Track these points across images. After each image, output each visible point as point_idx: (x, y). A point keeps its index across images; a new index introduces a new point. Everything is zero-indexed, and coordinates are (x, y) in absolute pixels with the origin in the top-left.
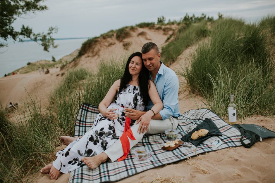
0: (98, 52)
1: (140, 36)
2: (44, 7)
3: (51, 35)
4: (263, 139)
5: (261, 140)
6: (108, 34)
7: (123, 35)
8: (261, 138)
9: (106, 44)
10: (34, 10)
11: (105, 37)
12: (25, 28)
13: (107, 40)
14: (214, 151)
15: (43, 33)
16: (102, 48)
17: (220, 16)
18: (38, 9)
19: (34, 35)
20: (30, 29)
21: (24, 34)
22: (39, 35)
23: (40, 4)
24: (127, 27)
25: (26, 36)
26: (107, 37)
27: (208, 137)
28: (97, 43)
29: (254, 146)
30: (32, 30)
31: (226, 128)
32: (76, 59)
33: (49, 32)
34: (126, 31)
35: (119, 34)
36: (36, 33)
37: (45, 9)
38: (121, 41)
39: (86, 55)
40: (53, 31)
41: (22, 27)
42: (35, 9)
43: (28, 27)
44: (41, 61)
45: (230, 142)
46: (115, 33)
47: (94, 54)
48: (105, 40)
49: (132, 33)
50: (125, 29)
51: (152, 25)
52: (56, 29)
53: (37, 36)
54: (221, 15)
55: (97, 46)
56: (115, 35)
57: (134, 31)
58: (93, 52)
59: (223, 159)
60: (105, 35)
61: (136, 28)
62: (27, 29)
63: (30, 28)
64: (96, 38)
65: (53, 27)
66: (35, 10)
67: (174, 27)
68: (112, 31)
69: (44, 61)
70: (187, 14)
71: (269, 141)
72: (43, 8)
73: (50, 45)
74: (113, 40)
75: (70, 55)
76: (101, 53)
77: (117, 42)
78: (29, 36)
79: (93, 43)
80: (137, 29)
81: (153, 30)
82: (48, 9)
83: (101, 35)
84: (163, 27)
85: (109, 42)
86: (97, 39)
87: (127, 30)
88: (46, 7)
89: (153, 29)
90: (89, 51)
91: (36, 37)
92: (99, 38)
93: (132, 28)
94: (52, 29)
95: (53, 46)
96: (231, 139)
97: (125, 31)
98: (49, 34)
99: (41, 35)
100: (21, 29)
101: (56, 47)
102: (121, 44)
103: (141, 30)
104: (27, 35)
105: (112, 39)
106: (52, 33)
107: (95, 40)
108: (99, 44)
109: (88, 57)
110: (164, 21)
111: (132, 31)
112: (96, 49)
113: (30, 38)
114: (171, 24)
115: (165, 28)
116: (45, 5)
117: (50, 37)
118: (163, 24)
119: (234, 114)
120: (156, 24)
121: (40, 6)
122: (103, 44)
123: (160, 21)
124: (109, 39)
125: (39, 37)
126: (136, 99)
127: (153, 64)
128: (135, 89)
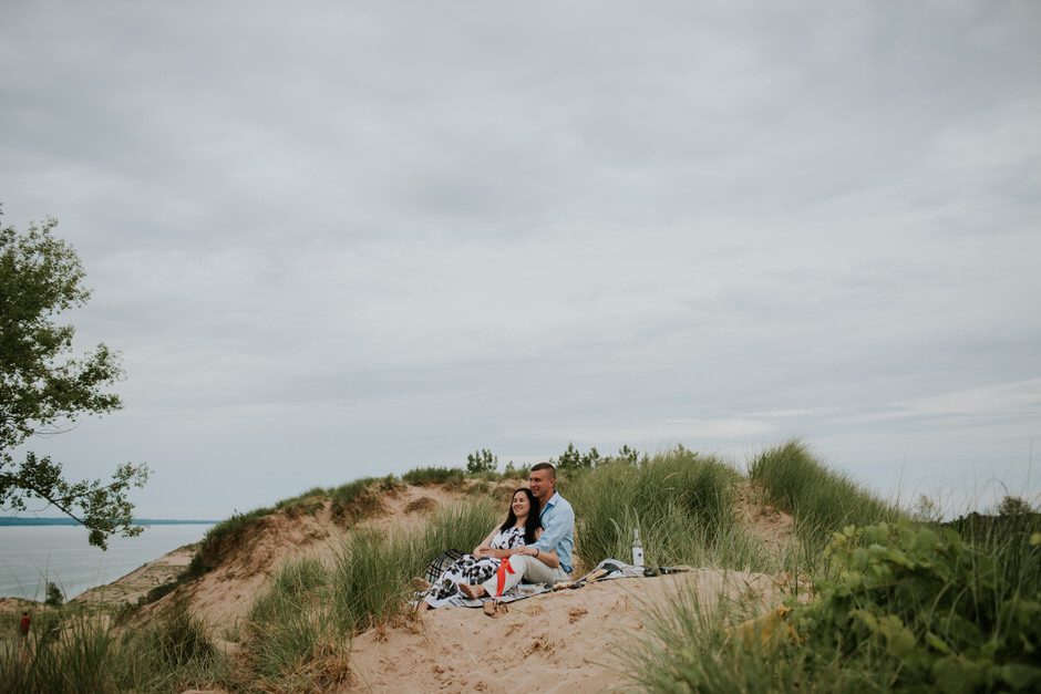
0: (266, 561)
1: (414, 514)
2: (109, 399)
3: (123, 489)
5: (667, 572)
6: (305, 503)
7: (355, 507)
9: (297, 535)
10: (73, 407)
11: (293, 510)
12: (38, 463)
13: (300, 523)
14: (612, 579)
15: (96, 484)
16: (283, 550)
18: (89, 406)
19: (64, 487)
20: (51, 468)
21: (30, 486)
22: (81, 488)
23: (97, 390)
24: (369, 482)
25: (36, 489)
26: (300, 511)
28: (266, 530)
30: (58, 472)
32: (181, 587)
33: (118, 480)
34: (367, 492)
35: (342, 503)
36: (71, 484)
37: (109, 407)
38: (348, 528)
39: (221, 571)
40: (131, 481)
41: (25, 461)
42: (77, 403)
43: (45, 463)
46: (326, 500)
48: (294, 522)
49: (388, 501)
50: (364, 486)
51: (456, 478)
52: (143, 472)
53: (72, 491)
55: (264, 541)
56: (328, 505)
57: (394, 496)
58: (248, 560)
60: (293, 505)
61: (400, 483)
62: (44, 467)
63: (54, 463)
64: (261, 512)
65: (133, 467)
66: (77, 409)
68: (317, 492)
72: (104, 404)
74: (322, 522)
77: (335, 532)
78: (46, 494)
79: (251, 530)
80: (405, 488)
81: (459, 495)
82: (119, 408)
83: (281, 505)
84: (493, 485)
85: (306, 527)
86: (265, 517)
87: (371, 489)
88: (114, 402)
89: (459, 490)
90: (235, 558)
91: (68, 495)
92: (272, 512)
93: (389, 485)
94: (130, 473)
95: (126, 529)
96: (633, 573)
97: (362, 494)
98: (116, 487)
99: (90, 489)
100: (24, 465)
101: (133, 533)
102: (349, 536)
103: (417, 493)
104: (40, 488)
105: (317, 521)
106: (125, 484)
107: (259, 518)
108: (272, 533)
109: (230, 577)
110: (490, 467)
111: (389, 495)
112: (260, 551)
113: (49, 498)
114: (516, 479)
115: (496, 490)
116: (113, 393)
117: (119, 499)
118: (491, 478)
119: (640, 555)
120: (464, 473)
121: (98, 395)
122: (287, 535)
123: (476, 467)
124: (307, 520)
125: (80, 495)
126: (512, 539)
127: (539, 488)
128: (516, 530)
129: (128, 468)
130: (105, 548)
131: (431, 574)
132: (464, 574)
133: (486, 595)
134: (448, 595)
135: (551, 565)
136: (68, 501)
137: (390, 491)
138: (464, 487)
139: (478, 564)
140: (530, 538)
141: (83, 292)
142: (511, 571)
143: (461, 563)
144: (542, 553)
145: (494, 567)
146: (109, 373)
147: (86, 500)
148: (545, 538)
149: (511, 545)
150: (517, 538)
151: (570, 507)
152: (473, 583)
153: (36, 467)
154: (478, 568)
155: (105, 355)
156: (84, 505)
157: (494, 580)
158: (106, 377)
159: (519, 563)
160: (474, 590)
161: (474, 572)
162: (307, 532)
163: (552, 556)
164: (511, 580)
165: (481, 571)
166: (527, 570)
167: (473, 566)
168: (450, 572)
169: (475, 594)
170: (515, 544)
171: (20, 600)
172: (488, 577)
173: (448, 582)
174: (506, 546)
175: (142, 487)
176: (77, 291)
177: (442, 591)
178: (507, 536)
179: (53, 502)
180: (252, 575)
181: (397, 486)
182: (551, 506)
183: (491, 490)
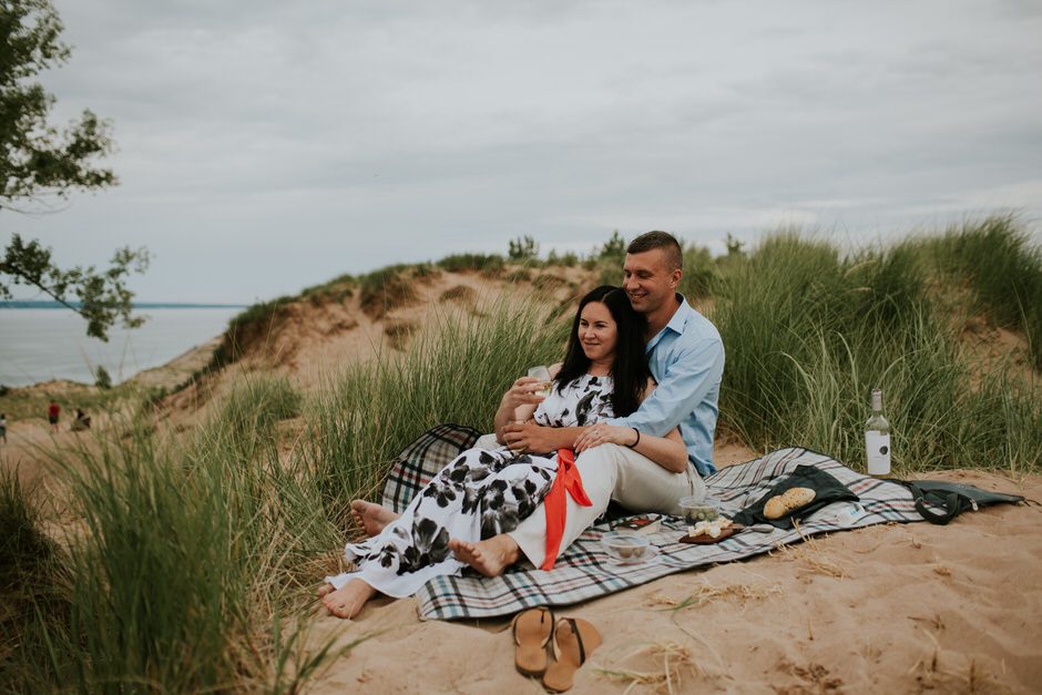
0: (290, 353)
1: (450, 303)
2: (102, 175)
3: (122, 277)
4: (979, 505)
5: (975, 507)
6: (332, 290)
7: (386, 295)
8: (972, 501)
9: (324, 325)
10: (63, 183)
11: (318, 298)
12: (25, 246)
13: (326, 311)
14: (848, 530)
15: (91, 270)
16: (309, 340)
17: (733, 245)
18: (80, 181)
19: (56, 274)
20: (40, 253)
21: (17, 272)
22: (75, 274)
23: (88, 164)
24: (401, 268)
25: (25, 275)
26: (327, 298)
27: (820, 504)
28: (290, 319)
29: (958, 522)
30: (48, 257)
31: (866, 485)
32: (203, 378)
33: (116, 266)
34: (398, 279)
35: (372, 290)
36: (64, 268)
37: (104, 183)
38: (379, 318)
39: (245, 363)
40: (131, 267)
41: (10, 244)
42: (66, 179)
43: (33, 246)
44: (54, 382)
45: (887, 511)
46: (355, 287)
47: (277, 358)
48: (319, 311)
49: (421, 288)
50: (396, 272)
51: (494, 265)
52: (143, 256)
53: (65, 278)
54: (738, 245)
55: (288, 331)
56: (357, 292)
57: (427, 283)
58: (272, 351)
59: (878, 546)
60: (319, 293)
61: (435, 270)
62: (31, 250)
63: (42, 247)
64: (285, 300)
65: (132, 250)
66: (68, 185)
67: (572, 274)
68: (346, 279)
69: (65, 385)
70: (616, 235)
71: (995, 510)
72: (98, 180)
73: (116, 315)
74: (351, 310)
75: (166, 366)
76: (302, 357)
77: (364, 321)
78: (36, 280)
79: (274, 319)
80: (439, 275)
81: (498, 283)
82: (116, 184)
83: (306, 293)
84: (535, 273)
85: (333, 316)
86: (289, 306)
87: (402, 276)
88: (108, 177)
89: (498, 277)
90: (258, 348)
91: (61, 282)
92: (295, 300)
93: (423, 272)
94: (128, 258)
95: (126, 320)
96: (888, 505)
97: (393, 281)
98: (114, 274)
99: (85, 276)
100: (9, 249)
101: (136, 323)
102: (380, 327)
103: (453, 280)
104: (29, 274)
105: (345, 309)
106: (124, 270)
107: (283, 307)
108: (296, 322)
109: (252, 369)
110: (532, 253)
111: (422, 282)
112: (284, 342)
113: (39, 285)
114: (560, 266)
115: (540, 278)
116: (106, 169)
117: (118, 286)
118: (534, 264)
119: (884, 450)
120: (505, 260)
121: (90, 170)
122: (312, 324)
123: (517, 254)
124: (334, 309)
125: (73, 282)
126: (585, 404)
127: (647, 292)
128: (594, 381)
129: (126, 252)
130: (106, 340)
131: (400, 481)
132: (467, 506)
133: (519, 563)
134: (426, 561)
135: (670, 465)
136: (61, 288)
137: (424, 279)
138: (503, 274)
139: (501, 476)
140: (624, 402)
141: (62, 50)
142: (582, 500)
143: (459, 476)
144: (648, 439)
145: (540, 482)
146: (100, 144)
147: (82, 288)
148: (660, 402)
149: (582, 419)
150: (596, 401)
151: (718, 336)
152: (487, 532)
153: (23, 250)
154: (500, 485)
155: (92, 123)
156: (79, 293)
157: (537, 522)
158: (97, 149)
159: (599, 471)
160: (490, 555)
161: (490, 496)
162: (334, 322)
163: (671, 446)
164: (577, 520)
165: (509, 496)
166: (618, 488)
167: (488, 482)
168: (432, 501)
169: (492, 563)
170: (591, 416)
171: (70, 382)
172: (526, 511)
173: (426, 527)
174: (572, 418)
175: (143, 273)
176: (56, 48)
177: (411, 552)
178: (573, 396)
179: (44, 289)
180: (276, 367)
181: (431, 273)
182: (672, 333)
183: (533, 278)
